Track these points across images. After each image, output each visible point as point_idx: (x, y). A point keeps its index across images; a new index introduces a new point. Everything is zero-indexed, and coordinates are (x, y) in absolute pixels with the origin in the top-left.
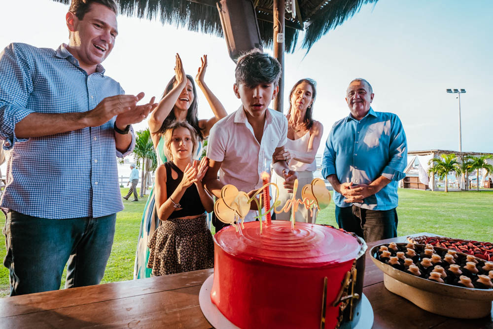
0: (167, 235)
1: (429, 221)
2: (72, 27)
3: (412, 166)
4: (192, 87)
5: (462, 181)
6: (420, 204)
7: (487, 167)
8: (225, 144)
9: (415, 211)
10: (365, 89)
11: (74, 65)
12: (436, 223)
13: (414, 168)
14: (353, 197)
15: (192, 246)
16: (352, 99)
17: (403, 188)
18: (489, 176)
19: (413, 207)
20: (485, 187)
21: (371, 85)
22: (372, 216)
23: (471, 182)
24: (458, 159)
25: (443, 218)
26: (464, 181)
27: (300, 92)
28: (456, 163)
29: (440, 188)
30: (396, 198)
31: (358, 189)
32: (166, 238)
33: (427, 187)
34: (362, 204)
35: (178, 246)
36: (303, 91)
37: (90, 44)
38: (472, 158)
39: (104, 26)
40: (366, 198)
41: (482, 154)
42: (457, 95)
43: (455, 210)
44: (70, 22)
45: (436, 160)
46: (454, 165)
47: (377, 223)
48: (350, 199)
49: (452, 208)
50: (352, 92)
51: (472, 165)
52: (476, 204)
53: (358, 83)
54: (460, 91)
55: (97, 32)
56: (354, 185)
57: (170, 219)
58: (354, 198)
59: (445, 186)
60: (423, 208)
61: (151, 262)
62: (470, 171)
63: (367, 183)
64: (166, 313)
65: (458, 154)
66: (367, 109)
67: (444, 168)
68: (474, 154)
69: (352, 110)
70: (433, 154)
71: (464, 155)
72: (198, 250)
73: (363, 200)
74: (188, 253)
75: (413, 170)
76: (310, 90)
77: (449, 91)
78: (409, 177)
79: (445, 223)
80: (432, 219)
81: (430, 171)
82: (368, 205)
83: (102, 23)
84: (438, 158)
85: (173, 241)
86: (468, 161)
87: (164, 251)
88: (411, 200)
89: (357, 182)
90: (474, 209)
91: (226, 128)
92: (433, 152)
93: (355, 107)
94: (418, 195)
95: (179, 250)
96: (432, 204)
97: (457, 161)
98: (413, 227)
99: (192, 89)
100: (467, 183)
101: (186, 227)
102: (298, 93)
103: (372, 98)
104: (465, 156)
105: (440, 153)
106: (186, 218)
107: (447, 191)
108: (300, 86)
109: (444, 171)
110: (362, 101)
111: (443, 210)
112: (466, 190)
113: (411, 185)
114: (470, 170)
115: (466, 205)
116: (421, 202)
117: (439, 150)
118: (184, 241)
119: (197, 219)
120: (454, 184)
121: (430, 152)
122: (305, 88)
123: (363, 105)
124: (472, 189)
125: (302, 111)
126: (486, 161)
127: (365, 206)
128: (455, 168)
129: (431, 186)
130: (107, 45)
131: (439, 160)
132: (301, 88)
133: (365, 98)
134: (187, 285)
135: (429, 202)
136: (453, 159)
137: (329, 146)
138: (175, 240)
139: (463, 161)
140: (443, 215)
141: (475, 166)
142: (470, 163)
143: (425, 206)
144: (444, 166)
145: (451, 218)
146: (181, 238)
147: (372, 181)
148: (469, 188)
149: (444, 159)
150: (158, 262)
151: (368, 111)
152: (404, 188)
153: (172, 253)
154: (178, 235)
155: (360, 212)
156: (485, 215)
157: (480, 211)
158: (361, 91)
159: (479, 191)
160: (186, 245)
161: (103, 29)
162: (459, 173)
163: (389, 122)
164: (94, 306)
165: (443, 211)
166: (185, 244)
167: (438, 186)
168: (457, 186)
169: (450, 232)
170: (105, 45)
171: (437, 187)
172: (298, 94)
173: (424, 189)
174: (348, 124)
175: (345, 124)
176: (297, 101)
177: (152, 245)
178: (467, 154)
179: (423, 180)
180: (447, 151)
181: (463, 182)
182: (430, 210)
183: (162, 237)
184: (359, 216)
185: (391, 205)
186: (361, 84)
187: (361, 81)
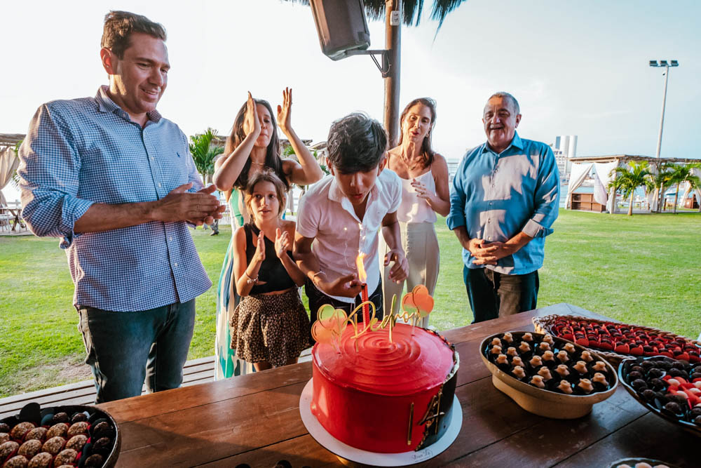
0: (251, 313)
1: (597, 260)
2: (111, 69)
3: (588, 174)
4: (270, 116)
5: (653, 199)
6: (590, 234)
7: (691, 179)
8: (317, 222)
9: (581, 244)
10: (508, 110)
11: (124, 119)
12: (606, 262)
13: (590, 178)
14: (484, 258)
15: (280, 326)
16: (490, 124)
17: (570, 210)
18: (695, 192)
19: (580, 238)
20: (686, 206)
21: (518, 102)
22: (508, 281)
23: (667, 200)
24: (651, 168)
25: (617, 255)
26: (657, 199)
27: (415, 119)
28: (648, 173)
29: (621, 210)
30: (540, 257)
31: (490, 248)
32: (249, 317)
33: (604, 208)
34: (496, 266)
35: (264, 326)
36: (419, 117)
37: (137, 90)
38: (673, 166)
39: (152, 64)
40: (502, 259)
41: (688, 160)
42: (664, 69)
43: (637, 243)
44: (107, 62)
45: (621, 170)
46: (645, 177)
47: (512, 289)
48: (481, 260)
49: (633, 241)
50: (490, 112)
51: (672, 177)
52: (667, 234)
53: (498, 101)
54: (669, 63)
55: (143, 74)
56: (486, 243)
57: (252, 294)
58: (486, 260)
59: (630, 206)
60: (593, 241)
61: (234, 342)
62: (667, 186)
63: (502, 240)
64: (267, 417)
65: (652, 160)
66: (509, 137)
67: (630, 181)
68: (676, 160)
69: (489, 138)
70: (618, 160)
71: (661, 163)
72: (288, 330)
73: (498, 261)
74: (276, 333)
75: (589, 181)
76: (428, 115)
77: (653, 63)
78: (580, 194)
79: (617, 263)
80: (602, 256)
81: (611, 186)
82: (503, 268)
83: (149, 61)
84: (623, 167)
85: (258, 320)
86: (667, 171)
87: (248, 331)
88: (579, 227)
89: (490, 239)
90: (662, 240)
91: (316, 205)
92: (617, 158)
93: (492, 135)
94: (588, 220)
95: (265, 331)
96: (605, 234)
97: (650, 171)
98: (573, 269)
99: (270, 120)
100: (661, 202)
101: (273, 304)
102: (411, 119)
103: (518, 121)
104: (663, 164)
105: (627, 159)
106: (271, 293)
107: (631, 214)
108: (415, 109)
109: (630, 186)
110: (502, 127)
111: (619, 243)
112: (658, 213)
113: (582, 205)
114: (667, 184)
115: (652, 236)
116: (593, 230)
117: (626, 156)
118: (270, 320)
119: (285, 294)
120: (643, 204)
121: (613, 158)
122: (421, 112)
123: (505, 133)
124: (667, 210)
125: (416, 143)
126: (692, 171)
127: (499, 269)
128: (646, 182)
129: (609, 208)
130: (159, 88)
131: (625, 171)
132: (416, 112)
133: (507, 123)
134: (285, 383)
135: (603, 230)
136: (644, 169)
137: (457, 185)
138: (260, 319)
139: (660, 171)
140: (618, 251)
141: (675, 178)
142: (668, 174)
143: (596, 237)
144: (631, 178)
145: (627, 255)
146: (266, 317)
147: (509, 239)
148: (663, 209)
149: (632, 167)
150: (242, 343)
151: (511, 141)
152: (572, 209)
153: (257, 334)
154: (263, 313)
155: (493, 275)
156: (675, 250)
157: (669, 244)
158: (502, 112)
159: (676, 213)
160: (273, 325)
161: (150, 68)
162: (651, 188)
163: (536, 158)
164: (193, 412)
165: (619, 245)
166: (271, 324)
167: (619, 206)
168: (647, 205)
169: (622, 275)
170: (156, 89)
171: (617, 207)
172: (412, 121)
173: (599, 211)
174: (484, 157)
175: (480, 156)
176: (411, 130)
177: (234, 323)
178: (666, 161)
179: (598, 198)
180: (638, 157)
181: (655, 201)
182: (600, 244)
183: (244, 315)
184: (492, 280)
185: (533, 267)
186: (503, 102)
187: (504, 97)
